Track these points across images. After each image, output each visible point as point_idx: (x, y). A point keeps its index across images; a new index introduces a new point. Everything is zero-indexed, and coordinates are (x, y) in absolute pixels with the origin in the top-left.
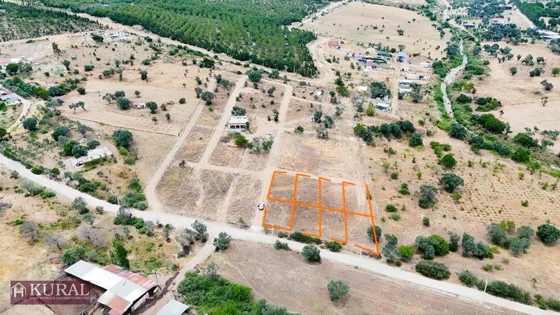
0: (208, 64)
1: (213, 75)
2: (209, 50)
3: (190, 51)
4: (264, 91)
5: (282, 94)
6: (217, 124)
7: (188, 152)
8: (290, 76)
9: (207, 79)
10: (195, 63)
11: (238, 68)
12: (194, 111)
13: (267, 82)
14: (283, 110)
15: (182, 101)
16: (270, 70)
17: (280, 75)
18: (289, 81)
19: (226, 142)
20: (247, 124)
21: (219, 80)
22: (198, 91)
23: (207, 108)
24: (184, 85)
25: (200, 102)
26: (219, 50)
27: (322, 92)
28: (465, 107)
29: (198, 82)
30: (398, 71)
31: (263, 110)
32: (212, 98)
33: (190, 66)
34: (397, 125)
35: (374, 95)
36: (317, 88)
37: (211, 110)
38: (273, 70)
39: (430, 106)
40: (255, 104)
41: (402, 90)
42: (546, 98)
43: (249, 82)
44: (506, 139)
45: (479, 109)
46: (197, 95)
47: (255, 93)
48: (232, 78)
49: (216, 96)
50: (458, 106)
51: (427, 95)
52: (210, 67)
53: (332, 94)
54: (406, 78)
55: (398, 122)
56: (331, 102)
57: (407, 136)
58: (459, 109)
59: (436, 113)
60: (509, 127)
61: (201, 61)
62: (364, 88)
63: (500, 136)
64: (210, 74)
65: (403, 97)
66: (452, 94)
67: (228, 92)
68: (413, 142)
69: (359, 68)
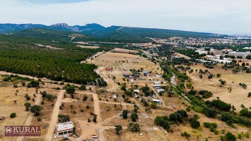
0: (34, 85)
1: (39, 92)
2: (34, 77)
3: (19, 78)
5: (92, 100)
6: (46, 133)
8: (93, 88)
9: (34, 95)
10: (24, 85)
11: (56, 86)
12: (24, 123)
13: (80, 93)
14: (97, 111)
15: (13, 116)
16: (79, 86)
17: (86, 88)
20: (74, 128)
21: (44, 95)
22: (27, 106)
23: (36, 118)
24: (15, 101)
25: (29, 114)
26: (41, 76)
27: (117, 95)
28: (197, 97)
29: (27, 98)
30: (148, 81)
31: (82, 114)
32: (40, 110)
33: (20, 88)
34: (179, 114)
35: (147, 95)
36: (112, 93)
37: (39, 120)
38: (81, 85)
39: (180, 98)
40: (75, 110)
41: (159, 91)
42: (231, 88)
43: (67, 95)
44: (235, 114)
45: (204, 97)
46: (26, 109)
47: (74, 102)
48: (54, 93)
49: (42, 108)
50: (192, 96)
51: (172, 92)
52: (36, 87)
53: (123, 96)
54: (154, 84)
55: (179, 112)
56: (125, 102)
57: (185, 120)
58: (194, 98)
59: (186, 102)
60: (233, 107)
61: (29, 83)
62: (138, 91)
63: (230, 113)
64: (37, 92)
65: (162, 94)
66: (183, 90)
67: (53, 103)
68: (195, 125)
69: (128, 80)
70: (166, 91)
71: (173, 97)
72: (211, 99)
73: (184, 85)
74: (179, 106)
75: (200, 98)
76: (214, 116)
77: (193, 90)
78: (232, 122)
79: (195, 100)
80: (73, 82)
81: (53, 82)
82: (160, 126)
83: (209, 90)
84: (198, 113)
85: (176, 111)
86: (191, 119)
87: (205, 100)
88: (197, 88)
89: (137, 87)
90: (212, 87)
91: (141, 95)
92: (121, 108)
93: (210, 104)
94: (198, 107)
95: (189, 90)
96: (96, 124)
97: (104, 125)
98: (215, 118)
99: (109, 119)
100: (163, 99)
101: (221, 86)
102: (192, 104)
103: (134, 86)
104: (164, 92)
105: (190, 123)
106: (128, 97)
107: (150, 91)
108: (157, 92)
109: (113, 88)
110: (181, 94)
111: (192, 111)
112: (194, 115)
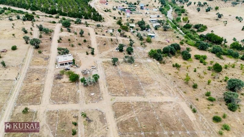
0: (29, 18)
1: (35, 25)
2: (27, 9)
4: (76, 34)
5: (89, 34)
6: (48, 64)
7: (28, 95)
8: (89, 21)
9: (31, 29)
10: (19, 18)
11: (52, 20)
12: (26, 55)
13: (75, 27)
14: (94, 45)
15: (14, 48)
17: (82, 22)
18: (89, 25)
19: (60, 78)
20: (74, 60)
21: (41, 29)
22: (26, 39)
23: (37, 51)
24: (13, 35)
25: (29, 47)
27: (113, 30)
28: (191, 31)
29: (24, 31)
30: (144, 14)
31: (80, 47)
32: (39, 43)
33: (15, 21)
34: (173, 47)
35: (143, 29)
36: (108, 28)
37: (40, 52)
38: (76, 19)
39: (175, 32)
40: (73, 43)
41: (155, 25)
42: (226, 22)
43: (63, 28)
44: (226, 47)
45: (198, 31)
46: (25, 42)
47: (71, 35)
48: (50, 27)
49: (41, 41)
50: (187, 30)
51: (168, 26)
52: (31, 20)
53: (119, 31)
54: (151, 18)
55: (172, 45)
56: (121, 36)
57: (178, 53)
58: (189, 32)
59: (180, 36)
60: (225, 40)
61: (24, 16)
62: (133, 25)
63: (221, 46)
64: (33, 25)
65: (158, 29)
66: (178, 24)
67: (50, 37)
68: (186, 57)
69: (124, 14)
70: (162, 25)
71: (168, 31)
72: (205, 33)
73: (180, 18)
74: (173, 40)
75: (194, 32)
76: (205, 48)
77: (188, 23)
78: (221, 54)
79: (189, 34)
80: (68, 15)
81: (48, 15)
82: (154, 58)
83: (204, 25)
84: (190, 47)
85: (170, 44)
86: (183, 51)
87: (199, 34)
88: (193, 22)
89: (133, 21)
90: (208, 21)
91: (137, 30)
92: (117, 42)
93: (203, 37)
94: (191, 40)
95: (185, 24)
96: (94, 56)
97: (101, 58)
98: (206, 50)
99: (106, 53)
100: (158, 33)
101: (217, 20)
102: (186, 37)
103: (130, 20)
104: (160, 26)
105: (182, 55)
106: (124, 31)
107: (146, 25)
108: (153, 26)
109: (108, 22)
110: (176, 28)
111: (185, 44)
112: (187, 48)
